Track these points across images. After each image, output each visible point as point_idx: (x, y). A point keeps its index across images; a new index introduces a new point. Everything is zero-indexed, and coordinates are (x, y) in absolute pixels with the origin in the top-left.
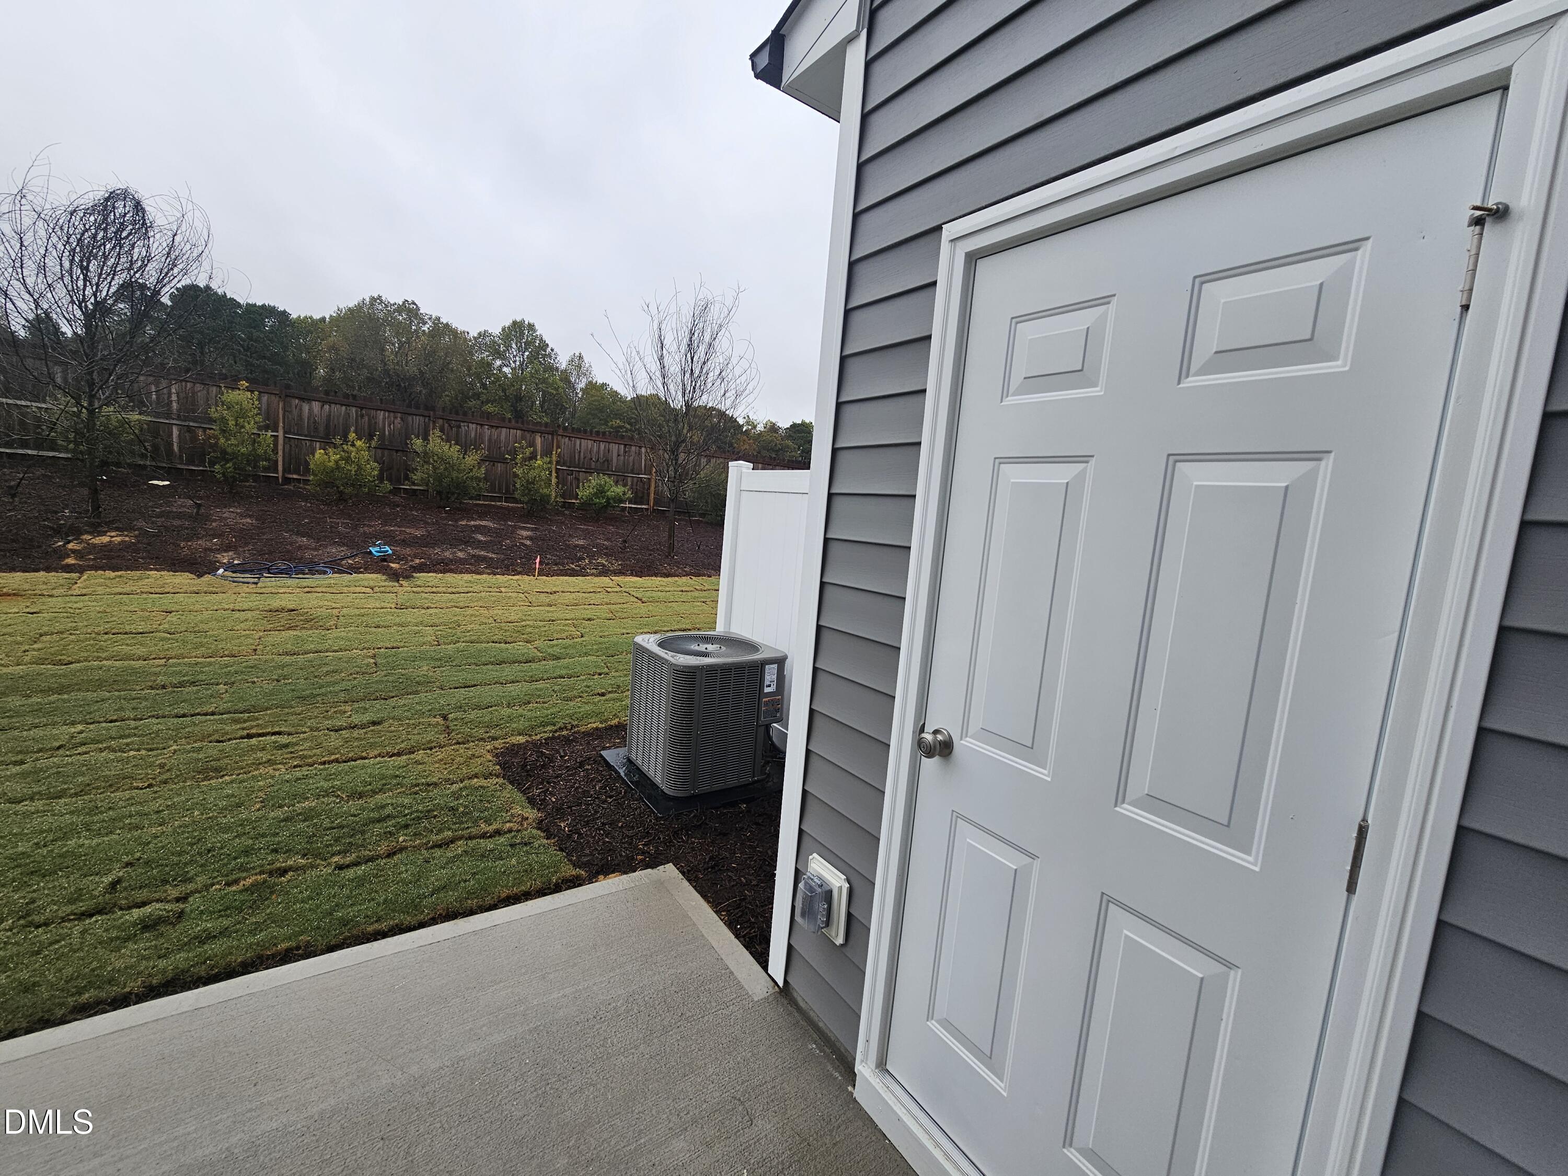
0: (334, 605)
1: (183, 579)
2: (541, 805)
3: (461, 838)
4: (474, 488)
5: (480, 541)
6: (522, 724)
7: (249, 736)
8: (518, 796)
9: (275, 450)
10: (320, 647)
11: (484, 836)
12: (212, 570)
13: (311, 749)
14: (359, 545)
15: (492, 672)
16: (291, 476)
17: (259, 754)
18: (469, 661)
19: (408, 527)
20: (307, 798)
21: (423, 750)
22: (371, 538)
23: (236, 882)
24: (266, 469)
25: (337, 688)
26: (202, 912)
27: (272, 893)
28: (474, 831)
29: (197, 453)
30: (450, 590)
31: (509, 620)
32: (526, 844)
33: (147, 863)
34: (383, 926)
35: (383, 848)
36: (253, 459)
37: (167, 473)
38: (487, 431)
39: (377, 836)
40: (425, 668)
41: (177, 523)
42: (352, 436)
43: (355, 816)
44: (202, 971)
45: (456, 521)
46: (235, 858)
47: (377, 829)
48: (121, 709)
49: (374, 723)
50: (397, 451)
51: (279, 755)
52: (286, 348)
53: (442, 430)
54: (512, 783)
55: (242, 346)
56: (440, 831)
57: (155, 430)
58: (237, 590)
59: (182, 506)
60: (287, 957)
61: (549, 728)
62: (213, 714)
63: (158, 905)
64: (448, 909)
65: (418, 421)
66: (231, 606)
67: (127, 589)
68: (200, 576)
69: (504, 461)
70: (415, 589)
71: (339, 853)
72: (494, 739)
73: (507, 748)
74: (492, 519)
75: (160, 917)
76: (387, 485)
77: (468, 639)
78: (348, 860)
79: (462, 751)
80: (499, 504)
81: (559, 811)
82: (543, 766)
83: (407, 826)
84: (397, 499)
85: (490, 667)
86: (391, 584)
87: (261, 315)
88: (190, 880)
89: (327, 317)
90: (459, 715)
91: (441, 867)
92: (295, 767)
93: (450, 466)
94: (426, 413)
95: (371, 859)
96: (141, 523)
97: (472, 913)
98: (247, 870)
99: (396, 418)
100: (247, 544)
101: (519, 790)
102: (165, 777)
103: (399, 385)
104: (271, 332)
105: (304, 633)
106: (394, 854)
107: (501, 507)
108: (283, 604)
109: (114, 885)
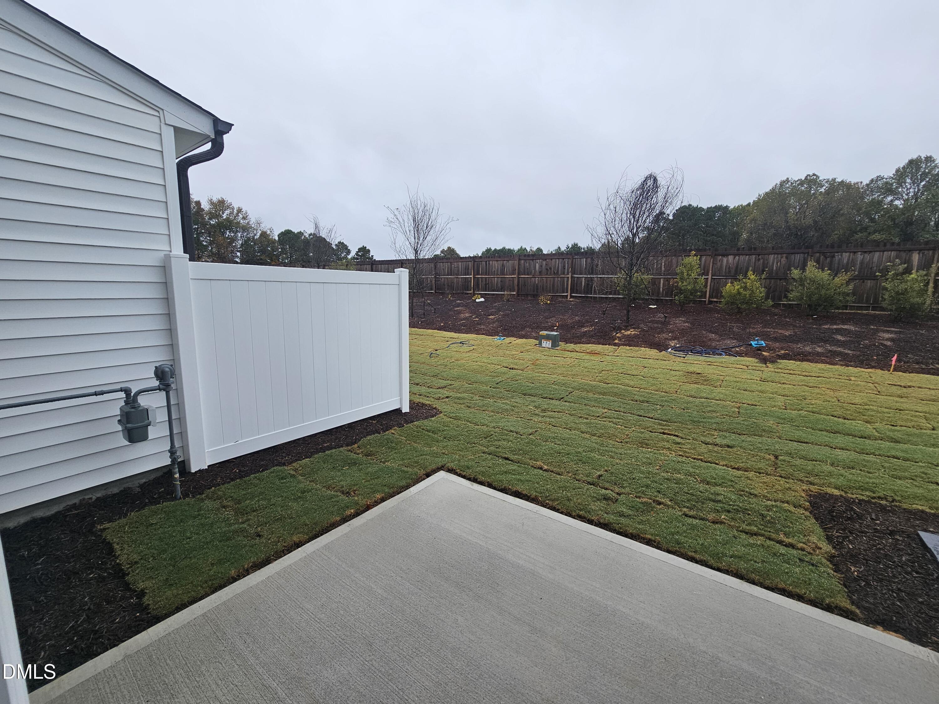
0: (722, 374)
1: (654, 352)
2: (837, 545)
3: (762, 535)
4: (840, 301)
5: (838, 341)
6: (841, 481)
7: (664, 433)
8: (818, 529)
9: (706, 286)
10: (709, 396)
11: (780, 542)
12: (666, 349)
13: (690, 449)
14: (744, 340)
15: (825, 437)
16: (713, 300)
17: (665, 443)
18: (807, 425)
19: (780, 329)
20: (680, 473)
21: (755, 472)
22: (752, 336)
23: (639, 497)
24: (701, 297)
25: (713, 421)
26: (624, 503)
27: (652, 510)
28: (774, 536)
29: (670, 291)
30: (804, 374)
31: (853, 402)
32: (813, 565)
33: (612, 473)
34: (697, 556)
35: (711, 516)
36: (693, 292)
37: (656, 302)
38: (859, 256)
39: (710, 508)
40: (772, 422)
41: (656, 325)
42: (750, 272)
43: (701, 492)
44: (617, 527)
45: (820, 325)
46: (642, 487)
47: (711, 504)
48: (620, 407)
49: (728, 446)
50: (780, 279)
51: (674, 447)
52: (724, 227)
53: (818, 261)
54: (817, 519)
55: (703, 231)
56: (749, 524)
57: (654, 282)
58: (674, 360)
59: (659, 317)
60: (649, 543)
61: (867, 493)
62: (652, 418)
63: (611, 492)
64: (738, 570)
65: (798, 258)
66: (670, 368)
67: (632, 355)
68: (660, 352)
69: (875, 278)
70: (776, 370)
71: (688, 507)
72: (811, 483)
73: (820, 494)
74: (856, 324)
75: (610, 497)
76: (770, 302)
77: (810, 409)
78: (692, 513)
79: (782, 482)
80: (865, 312)
81: (854, 557)
82: (849, 519)
83: (729, 511)
84: (776, 311)
85: (824, 433)
86: (761, 365)
87: (714, 212)
88: (624, 488)
89: (752, 202)
90: (787, 458)
91: (743, 545)
92: (680, 455)
93: (820, 286)
94: (806, 251)
95: (702, 519)
96: (642, 326)
97: (753, 582)
98: (645, 495)
99: (782, 257)
100: (684, 337)
101: (821, 526)
102: (627, 440)
103: (797, 234)
104: (719, 219)
105: (703, 387)
106: (717, 523)
107: (866, 315)
108: (695, 370)
109: (600, 476)
